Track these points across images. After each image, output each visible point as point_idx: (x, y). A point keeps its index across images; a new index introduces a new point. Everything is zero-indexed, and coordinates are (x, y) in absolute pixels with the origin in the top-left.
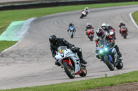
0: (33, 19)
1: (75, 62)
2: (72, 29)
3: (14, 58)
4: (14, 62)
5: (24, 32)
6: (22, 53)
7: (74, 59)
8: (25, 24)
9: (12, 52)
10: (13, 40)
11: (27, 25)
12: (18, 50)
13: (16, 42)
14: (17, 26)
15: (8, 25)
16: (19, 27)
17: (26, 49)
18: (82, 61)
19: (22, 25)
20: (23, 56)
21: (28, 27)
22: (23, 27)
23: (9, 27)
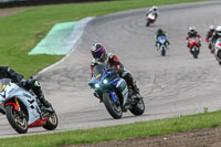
0: (89, 19)
1: (28, 104)
2: (162, 41)
3: (59, 82)
4: (59, 89)
5: (74, 40)
6: (72, 75)
7: (25, 100)
8: (76, 27)
9: (55, 73)
10: (58, 53)
11: (79, 29)
12: (65, 70)
13: (62, 56)
14: (64, 30)
15: (50, 29)
16: (68, 32)
17: (78, 67)
18: (43, 104)
19: (72, 29)
20: (73, 79)
21: (81, 32)
22: (74, 32)
23: (51, 33)
